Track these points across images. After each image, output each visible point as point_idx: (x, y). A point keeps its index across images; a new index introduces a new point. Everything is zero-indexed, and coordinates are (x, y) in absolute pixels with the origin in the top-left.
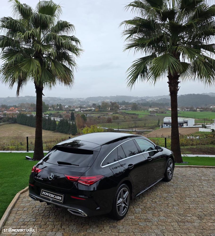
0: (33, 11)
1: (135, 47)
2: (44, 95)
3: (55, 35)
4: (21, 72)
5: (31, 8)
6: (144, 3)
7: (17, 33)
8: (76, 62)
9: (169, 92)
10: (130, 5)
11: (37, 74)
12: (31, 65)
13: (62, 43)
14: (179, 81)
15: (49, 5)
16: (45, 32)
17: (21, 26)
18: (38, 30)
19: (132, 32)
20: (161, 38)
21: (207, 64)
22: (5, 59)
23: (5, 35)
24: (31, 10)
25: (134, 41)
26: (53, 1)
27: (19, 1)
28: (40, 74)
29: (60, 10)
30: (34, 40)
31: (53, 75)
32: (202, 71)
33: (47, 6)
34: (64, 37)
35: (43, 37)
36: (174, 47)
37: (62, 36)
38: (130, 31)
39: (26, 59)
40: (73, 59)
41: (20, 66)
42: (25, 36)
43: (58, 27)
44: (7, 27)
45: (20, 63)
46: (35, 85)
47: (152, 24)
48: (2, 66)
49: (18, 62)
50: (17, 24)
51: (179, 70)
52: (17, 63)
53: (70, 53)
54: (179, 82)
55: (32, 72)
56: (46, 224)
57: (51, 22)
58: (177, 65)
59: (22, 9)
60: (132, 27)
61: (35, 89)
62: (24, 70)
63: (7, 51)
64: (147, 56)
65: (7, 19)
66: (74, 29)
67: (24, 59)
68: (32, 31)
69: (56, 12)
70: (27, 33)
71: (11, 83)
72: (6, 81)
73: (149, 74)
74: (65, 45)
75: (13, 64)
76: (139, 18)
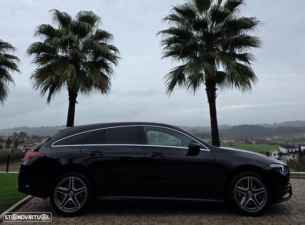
0: (72, 20)
1: (172, 56)
2: (78, 104)
3: (93, 41)
4: (54, 75)
5: (70, 16)
8: (114, 69)
9: (207, 99)
10: (167, 18)
11: (71, 78)
12: (66, 69)
13: (99, 50)
14: (216, 87)
15: (89, 15)
16: (84, 40)
17: (59, 33)
18: (76, 37)
22: (39, 63)
23: (42, 42)
24: (70, 19)
26: (93, 12)
27: (59, 11)
28: (75, 77)
29: (100, 22)
30: (71, 45)
33: (87, 16)
34: (103, 44)
35: (81, 45)
37: (100, 43)
38: (168, 41)
40: (110, 66)
41: (54, 70)
42: (61, 41)
43: (97, 35)
44: (44, 33)
46: (68, 91)
48: (35, 71)
50: (55, 31)
53: (108, 62)
54: (216, 89)
55: (66, 76)
57: (90, 30)
59: (60, 16)
60: (170, 38)
61: (69, 96)
62: (58, 74)
63: (43, 56)
65: (46, 25)
66: (113, 38)
67: (59, 64)
68: (70, 36)
69: (96, 24)
70: (64, 38)
71: (43, 91)
74: (102, 51)
75: (46, 68)
76: (174, 28)
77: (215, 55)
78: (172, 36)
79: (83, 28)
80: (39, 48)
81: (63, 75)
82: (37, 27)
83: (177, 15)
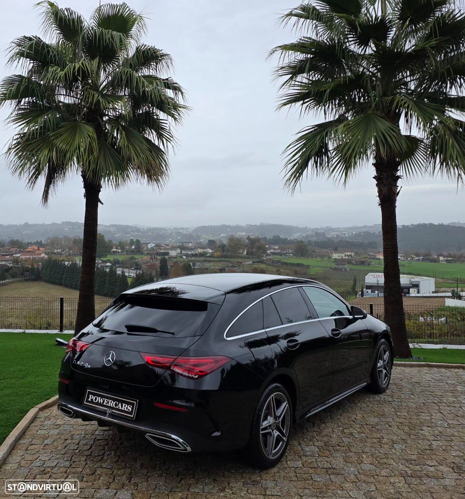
0: (85, 24)
1: (302, 102)
2: (103, 204)
3: (130, 74)
4: (55, 149)
5: (80, 17)
6: (321, 7)
7: (50, 68)
8: (174, 132)
9: (378, 198)
10: (291, 14)
11: (89, 154)
12: (77, 135)
13: (144, 92)
14: (398, 173)
15: (120, 14)
16: (110, 69)
17: (58, 55)
18: (95, 62)
19: (296, 70)
20: (359, 81)
21: (461, 137)
22: (21, 123)
23: (23, 75)
24: (81, 22)
25: (299, 88)
26: (128, 5)
27: (55, 4)
28: (96, 153)
29: (142, 25)
30: (85, 84)
31: (123, 157)
32: (451, 149)
33: (115, 16)
34: (151, 79)
35: (105, 80)
36: (386, 98)
37: (144, 77)
38: (291, 67)
39: (66, 123)
40: (166, 126)
41: (52, 138)
42: (65, 74)
43: (137, 58)
44: (28, 56)
45: (54, 130)
46: (83, 180)
47: (338, 50)
48: (15, 138)
49: (49, 129)
50: (51, 51)
51: (400, 147)
52: (46, 131)
53: (162, 115)
54: (398, 177)
55: (77, 151)
56: (95, 473)
57: (123, 46)
58: (394, 136)
59: (61, 18)
60: (296, 60)
61: (84, 190)
62: (61, 145)
63: (27, 106)
64: (327, 121)
65: (30, 39)
66: (172, 63)
67: (63, 124)
68: (82, 64)
69: (134, 29)
70: (70, 68)
71: (32, 177)
72: (21, 172)
73: (332, 160)
74: (151, 95)
75: (37, 133)
78: (300, 56)
79: (110, 46)
80: (21, 91)
81: (72, 149)
82: (14, 43)
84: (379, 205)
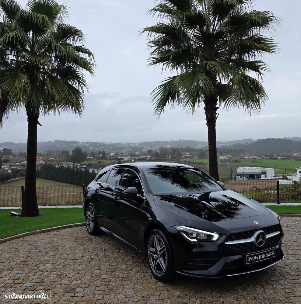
0: (20, 8)
1: (163, 63)
2: (41, 125)
8: (86, 80)
9: (206, 121)
11: (24, 93)
14: (217, 106)
15: (46, 2)
19: (160, 43)
28: (28, 92)
33: (43, 4)
34: (66, 45)
40: (81, 76)
42: (3, 40)
43: (59, 32)
46: (26, 110)
53: (77, 68)
55: (16, 90)
57: (46, 25)
61: (27, 116)
62: (5, 87)
68: (15, 34)
70: (7, 36)
74: (65, 56)
76: (163, 24)
77: (212, 66)
78: (158, 36)
83: (168, 5)
84: (206, 124)
